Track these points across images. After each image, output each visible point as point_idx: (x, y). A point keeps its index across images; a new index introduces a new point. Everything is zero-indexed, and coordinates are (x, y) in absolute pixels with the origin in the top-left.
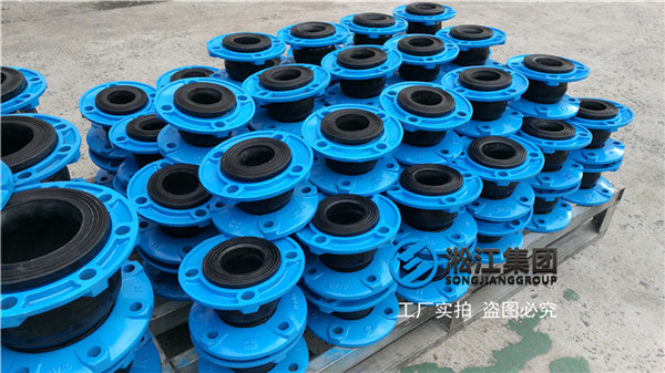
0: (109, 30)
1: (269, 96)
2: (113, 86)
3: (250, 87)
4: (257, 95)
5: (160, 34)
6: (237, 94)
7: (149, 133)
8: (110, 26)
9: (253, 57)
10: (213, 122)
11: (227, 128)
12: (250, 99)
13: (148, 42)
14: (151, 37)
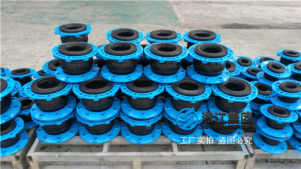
0: (226, 36)
1: (296, 71)
2: (242, 57)
3: (290, 67)
4: (292, 70)
5: (244, 41)
6: (286, 68)
7: (254, 73)
8: (226, 35)
9: (293, 58)
10: (277, 74)
11: (281, 77)
12: (290, 71)
13: (239, 43)
14: (241, 42)
